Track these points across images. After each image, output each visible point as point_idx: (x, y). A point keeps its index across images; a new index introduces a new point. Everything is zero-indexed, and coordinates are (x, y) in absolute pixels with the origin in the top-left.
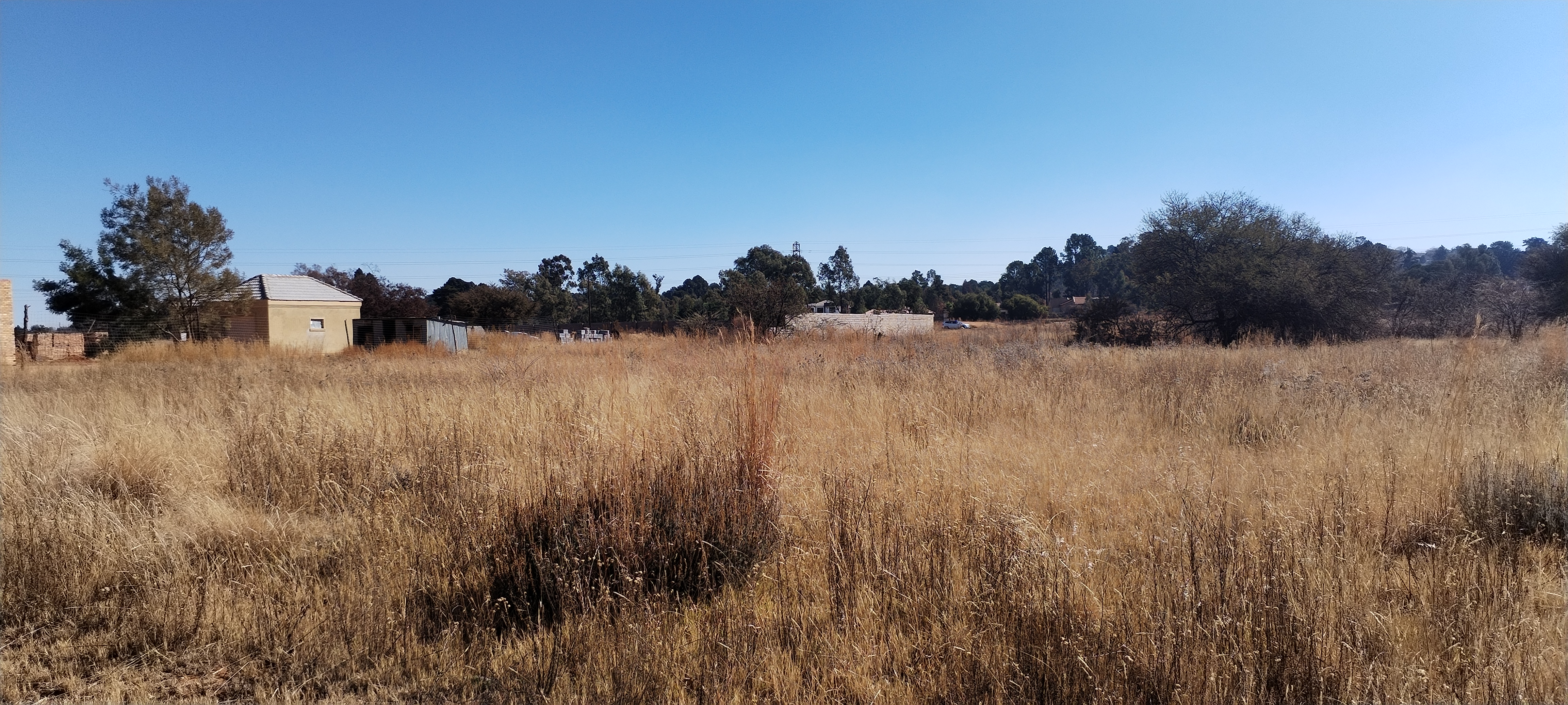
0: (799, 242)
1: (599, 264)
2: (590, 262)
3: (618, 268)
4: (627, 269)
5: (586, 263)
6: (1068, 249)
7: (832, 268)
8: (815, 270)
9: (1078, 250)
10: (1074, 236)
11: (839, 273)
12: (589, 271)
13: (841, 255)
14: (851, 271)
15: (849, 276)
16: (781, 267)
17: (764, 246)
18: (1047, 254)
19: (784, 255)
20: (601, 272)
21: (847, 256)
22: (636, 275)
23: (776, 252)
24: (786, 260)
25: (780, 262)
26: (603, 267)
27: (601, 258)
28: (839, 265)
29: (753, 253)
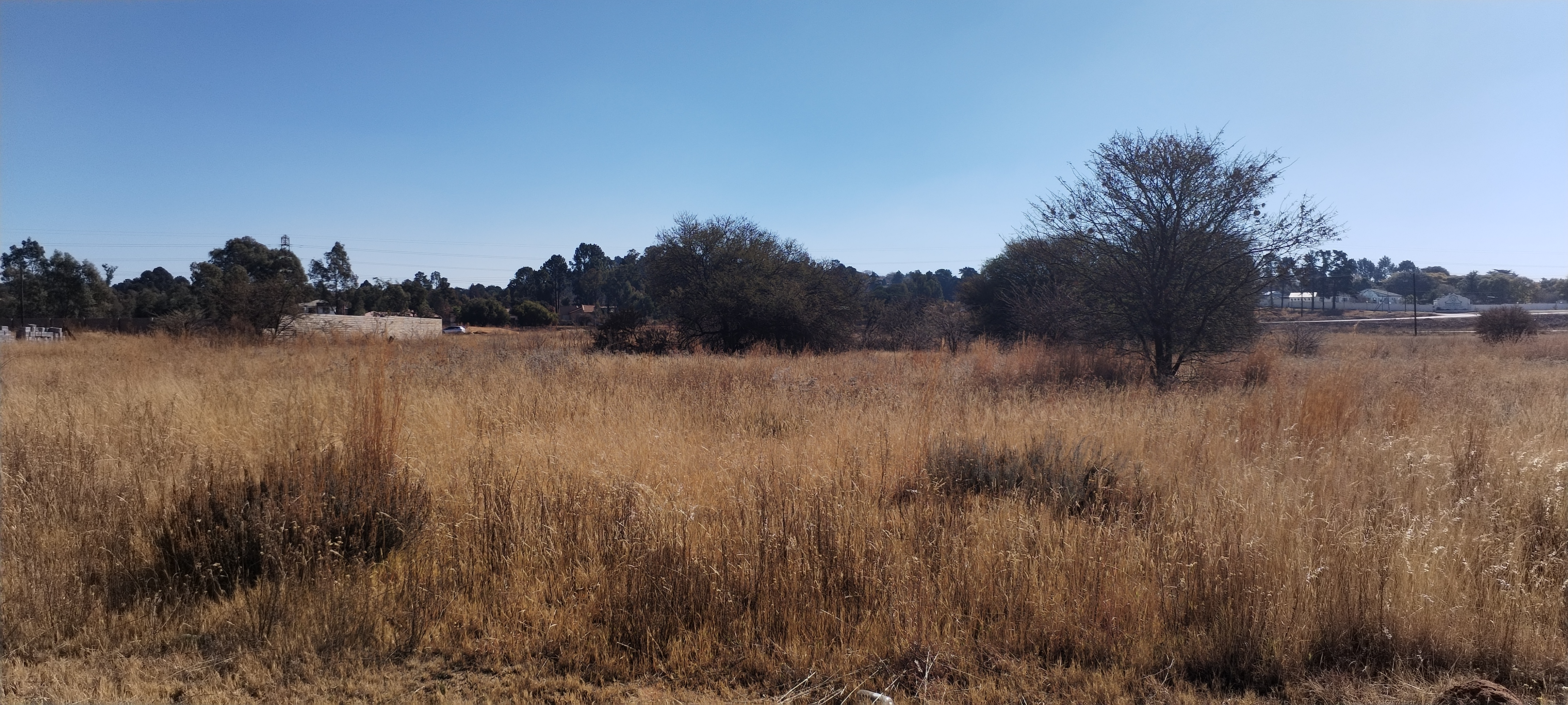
0: (288, 236)
1: (32, 249)
2: (20, 246)
3: (57, 255)
4: (69, 256)
5: (13, 248)
6: (576, 258)
7: (326, 266)
8: (306, 267)
9: (587, 260)
10: (582, 245)
11: (334, 272)
12: (17, 257)
13: (338, 252)
14: (350, 270)
15: (346, 274)
16: (267, 262)
17: (246, 237)
18: (556, 262)
19: (270, 248)
20: (34, 259)
21: (345, 254)
22: (82, 264)
23: (261, 245)
24: (273, 254)
25: (265, 256)
26: (38, 253)
27: (35, 243)
28: (334, 262)
29: (232, 245)
